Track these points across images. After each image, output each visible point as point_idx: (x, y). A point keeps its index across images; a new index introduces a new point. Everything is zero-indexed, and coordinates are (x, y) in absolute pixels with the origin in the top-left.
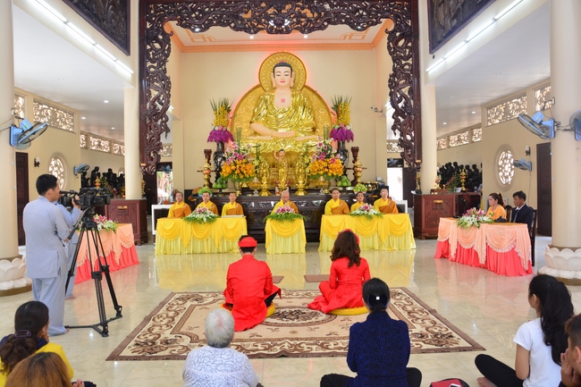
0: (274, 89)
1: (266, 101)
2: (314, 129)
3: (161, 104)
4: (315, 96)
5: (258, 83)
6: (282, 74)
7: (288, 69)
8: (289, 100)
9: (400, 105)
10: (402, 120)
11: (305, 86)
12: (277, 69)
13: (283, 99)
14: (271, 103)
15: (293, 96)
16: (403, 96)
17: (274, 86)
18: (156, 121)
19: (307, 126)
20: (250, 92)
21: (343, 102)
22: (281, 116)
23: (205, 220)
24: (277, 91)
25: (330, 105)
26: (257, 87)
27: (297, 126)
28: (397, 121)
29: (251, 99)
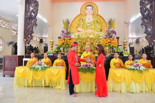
0: (86, 15)
1: (83, 20)
2: (101, 30)
3: (34, 13)
4: (101, 18)
5: (80, 13)
6: (89, 9)
7: (91, 7)
8: (92, 19)
9: (146, 14)
10: (146, 21)
11: (98, 14)
12: (87, 7)
13: (89, 19)
14: (85, 20)
15: (93, 18)
16: (147, 9)
17: (86, 14)
18: (32, 21)
19: (98, 29)
20: (77, 17)
21: (112, 20)
22: (88, 25)
23: (40, 69)
24: (87, 16)
25: (107, 21)
26: (80, 15)
27: (95, 29)
28: (144, 21)
29: (78, 19)
